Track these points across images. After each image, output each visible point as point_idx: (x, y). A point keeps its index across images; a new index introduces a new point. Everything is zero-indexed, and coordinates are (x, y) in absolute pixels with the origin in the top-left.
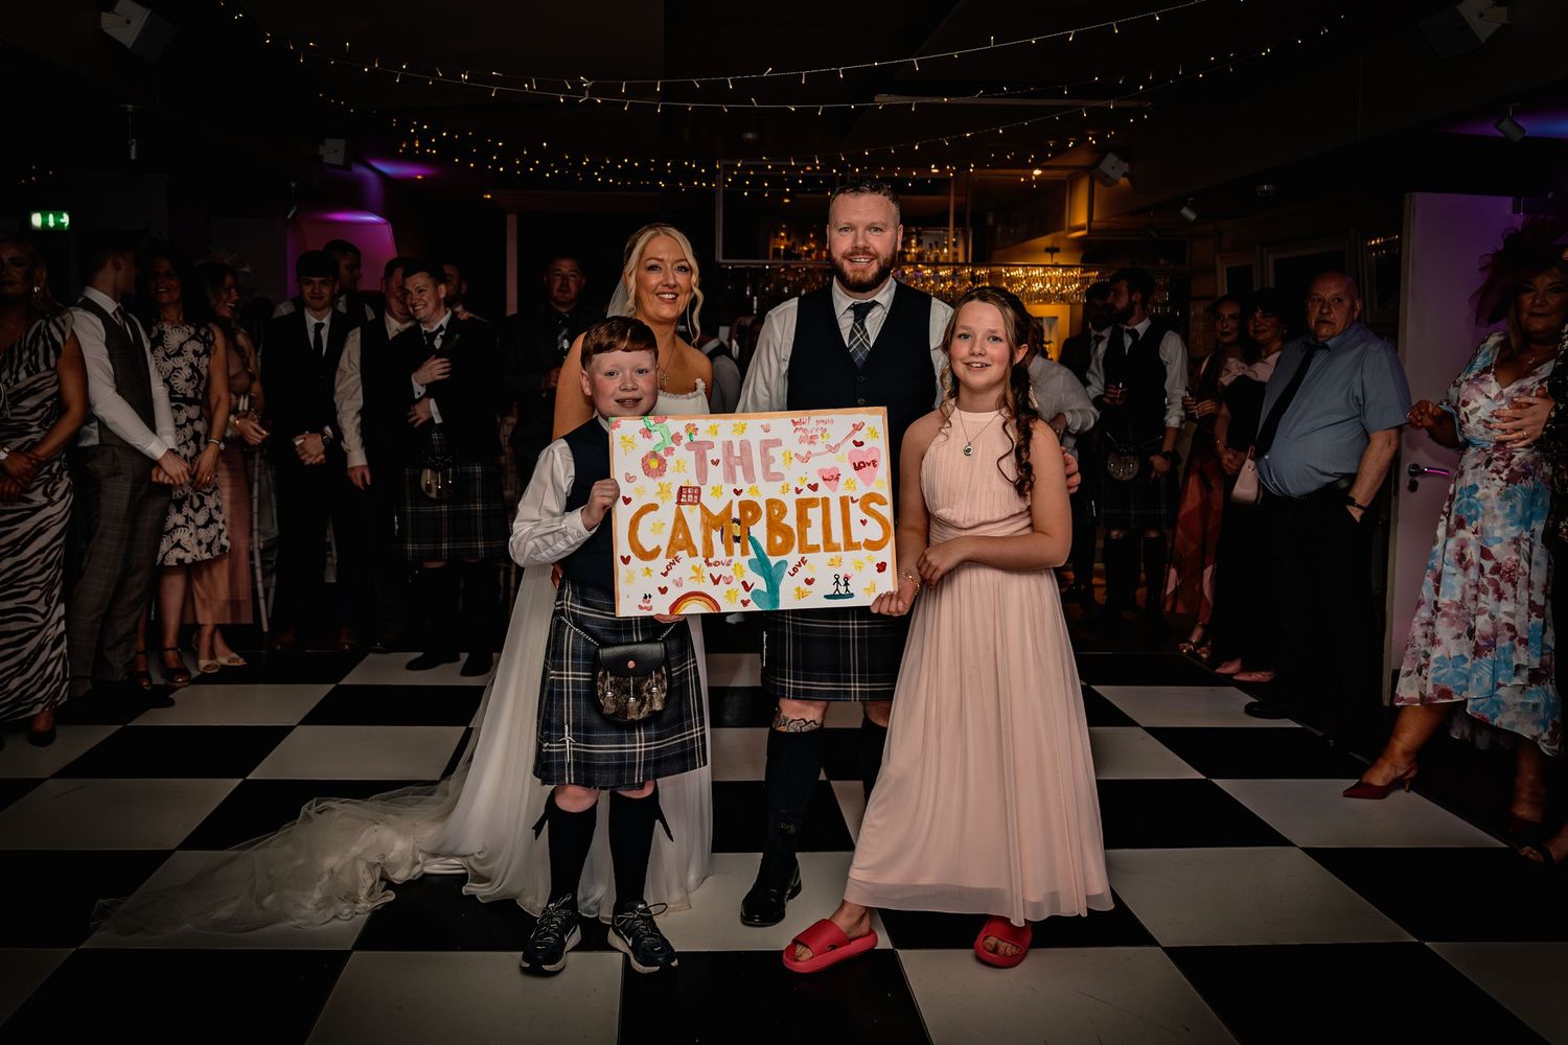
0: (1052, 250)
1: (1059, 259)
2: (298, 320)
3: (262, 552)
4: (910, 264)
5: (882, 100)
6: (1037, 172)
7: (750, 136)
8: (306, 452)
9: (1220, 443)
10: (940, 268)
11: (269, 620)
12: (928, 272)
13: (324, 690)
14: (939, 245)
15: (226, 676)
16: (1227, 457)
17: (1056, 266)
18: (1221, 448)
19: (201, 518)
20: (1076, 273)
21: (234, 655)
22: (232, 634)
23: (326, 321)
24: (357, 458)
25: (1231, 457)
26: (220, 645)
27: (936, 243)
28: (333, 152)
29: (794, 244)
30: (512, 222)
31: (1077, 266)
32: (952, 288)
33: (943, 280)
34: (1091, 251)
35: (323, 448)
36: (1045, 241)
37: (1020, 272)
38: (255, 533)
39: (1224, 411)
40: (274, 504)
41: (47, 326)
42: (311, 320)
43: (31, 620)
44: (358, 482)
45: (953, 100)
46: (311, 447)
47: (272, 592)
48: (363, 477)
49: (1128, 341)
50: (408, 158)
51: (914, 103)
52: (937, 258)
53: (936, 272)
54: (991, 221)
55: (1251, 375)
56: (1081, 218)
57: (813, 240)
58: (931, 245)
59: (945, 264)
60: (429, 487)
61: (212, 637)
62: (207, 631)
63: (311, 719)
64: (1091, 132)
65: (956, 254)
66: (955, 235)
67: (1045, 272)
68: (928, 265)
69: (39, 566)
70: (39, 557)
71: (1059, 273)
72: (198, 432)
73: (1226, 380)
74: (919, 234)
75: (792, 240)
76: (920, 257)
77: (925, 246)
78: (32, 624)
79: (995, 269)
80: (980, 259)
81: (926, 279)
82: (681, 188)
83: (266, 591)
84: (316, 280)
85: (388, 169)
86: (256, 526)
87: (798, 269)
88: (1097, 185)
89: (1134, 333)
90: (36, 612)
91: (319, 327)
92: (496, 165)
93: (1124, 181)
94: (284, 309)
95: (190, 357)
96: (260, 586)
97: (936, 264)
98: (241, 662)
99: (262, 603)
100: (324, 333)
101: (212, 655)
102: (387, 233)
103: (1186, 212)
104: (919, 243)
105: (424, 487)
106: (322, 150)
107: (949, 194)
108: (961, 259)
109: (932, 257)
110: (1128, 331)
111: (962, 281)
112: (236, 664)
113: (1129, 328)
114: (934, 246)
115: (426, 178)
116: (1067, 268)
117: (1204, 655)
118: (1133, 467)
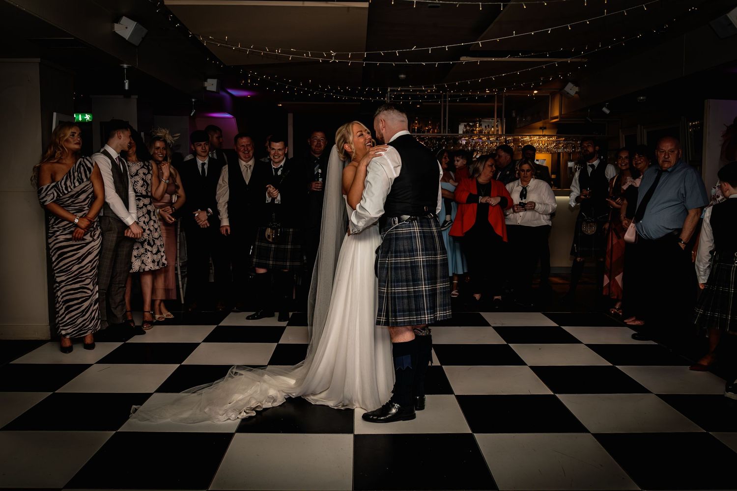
0: (543, 128)
1: (546, 132)
2: (194, 162)
3: (181, 267)
4: (476, 135)
5: (464, 59)
6: (535, 92)
7: (402, 76)
8: (199, 219)
9: (623, 215)
10: (490, 137)
12: (485, 138)
13: (211, 328)
15: (167, 322)
16: (625, 222)
17: (544, 136)
18: (622, 218)
19: (155, 251)
20: (553, 139)
21: (169, 313)
23: (206, 161)
24: (225, 222)
25: (626, 222)
26: (163, 309)
27: (488, 126)
28: (211, 85)
29: (422, 126)
30: (290, 116)
31: (554, 136)
33: (492, 143)
34: (561, 129)
35: (207, 217)
36: (539, 124)
37: (527, 138)
38: (178, 259)
40: (186, 246)
41: (84, 161)
42: (200, 162)
43: (86, 293)
44: (224, 232)
45: (497, 59)
46: (202, 217)
47: (185, 285)
48: (227, 230)
49: (590, 170)
50: (244, 88)
51: (478, 60)
52: (489, 133)
53: (488, 139)
54: (514, 115)
55: (634, 184)
56: (556, 113)
57: (430, 125)
58: (486, 126)
59: (493, 134)
60: (269, 236)
61: (160, 305)
62: (158, 302)
63: (207, 340)
64: (560, 73)
65: (498, 130)
66: (497, 122)
67: (539, 138)
68: (485, 135)
69: (89, 269)
70: (89, 264)
71: (546, 138)
72: (150, 210)
73: (625, 187)
74: (480, 121)
75: (421, 125)
76: (480, 132)
77: (483, 127)
78: (87, 295)
79: (516, 137)
80: (509, 132)
81: (483, 142)
82: (371, 100)
84: (203, 143)
85: (234, 93)
86: (178, 256)
87: (424, 138)
88: (564, 98)
89: (593, 166)
90: (89, 289)
91: (203, 164)
92: (287, 90)
93: (576, 96)
94: (189, 157)
95: (142, 175)
96: (180, 283)
97: (488, 135)
98: (172, 316)
99: (181, 290)
100: (206, 167)
101: (161, 313)
102: (234, 121)
103: (605, 109)
104: (480, 125)
105: (267, 237)
106: (206, 84)
107: (494, 102)
108: (500, 133)
109: (487, 132)
110: (589, 165)
112: (170, 317)
113: (590, 164)
114: (487, 127)
115: (252, 97)
116: (550, 136)
117: (621, 314)
118: (594, 228)
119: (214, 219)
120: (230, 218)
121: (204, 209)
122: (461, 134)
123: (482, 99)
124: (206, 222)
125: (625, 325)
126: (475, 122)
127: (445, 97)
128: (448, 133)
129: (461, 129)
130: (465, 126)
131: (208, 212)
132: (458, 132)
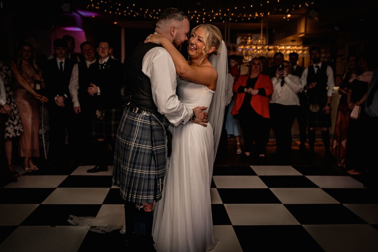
0: (293, 41)
1: (295, 43)
2: (55, 61)
3: (45, 134)
4: (248, 45)
6: (289, 16)
8: (58, 102)
9: (349, 100)
10: (258, 46)
11: (47, 156)
12: (254, 47)
13: (65, 177)
14: (257, 39)
15: (34, 173)
16: (350, 105)
17: (294, 46)
18: (349, 102)
19: (16, 123)
20: (301, 48)
21: (35, 167)
22: (35, 160)
23: (63, 61)
24: (77, 104)
25: (351, 104)
26: (31, 164)
28: (66, 7)
30: (123, 31)
31: (301, 45)
32: (262, 52)
33: (259, 50)
35: (63, 101)
36: (291, 38)
37: (283, 47)
38: (42, 128)
39: (350, 91)
42: (59, 61)
44: (76, 111)
46: (59, 100)
47: (48, 147)
48: (78, 110)
49: (316, 69)
50: (90, 10)
52: (257, 43)
54: (274, 31)
55: (358, 79)
56: (302, 30)
58: (255, 39)
59: (260, 45)
60: (97, 116)
61: (28, 161)
62: (27, 159)
63: (61, 186)
64: (306, 2)
65: (263, 42)
66: (263, 36)
67: (291, 47)
68: (254, 45)
71: (295, 48)
73: (351, 81)
74: (251, 36)
76: (251, 43)
77: (253, 40)
79: (275, 46)
80: (270, 43)
81: (253, 50)
83: (46, 147)
84: (60, 48)
85: (83, 14)
88: (308, 20)
89: (317, 67)
91: (61, 63)
92: (118, 12)
93: (316, 18)
94: (51, 57)
96: (44, 145)
97: (257, 45)
98: (37, 169)
100: (63, 65)
101: (29, 166)
102: (83, 34)
103: (336, 28)
104: (251, 39)
106: (62, 7)
107: (261, 23)
108: (264, 43)
109: (255, 43)
111: (265, 50)
112: (36, 169)
115: (95, 16)
116: (298, 46)
117: (345, 167)
118: (318, 108)
119: (69, 101)
120: (80, 100)
121: (61, 95)
122: (238, 44)
123: (254, 20)
124: (63, 104)
125: (348, 175)
126: (248, 36)
127: (228, 18)
128: (230, 43)
129: (239, 41)
130: (241, 39)
131: (64, 97)
132: (236, 42)
